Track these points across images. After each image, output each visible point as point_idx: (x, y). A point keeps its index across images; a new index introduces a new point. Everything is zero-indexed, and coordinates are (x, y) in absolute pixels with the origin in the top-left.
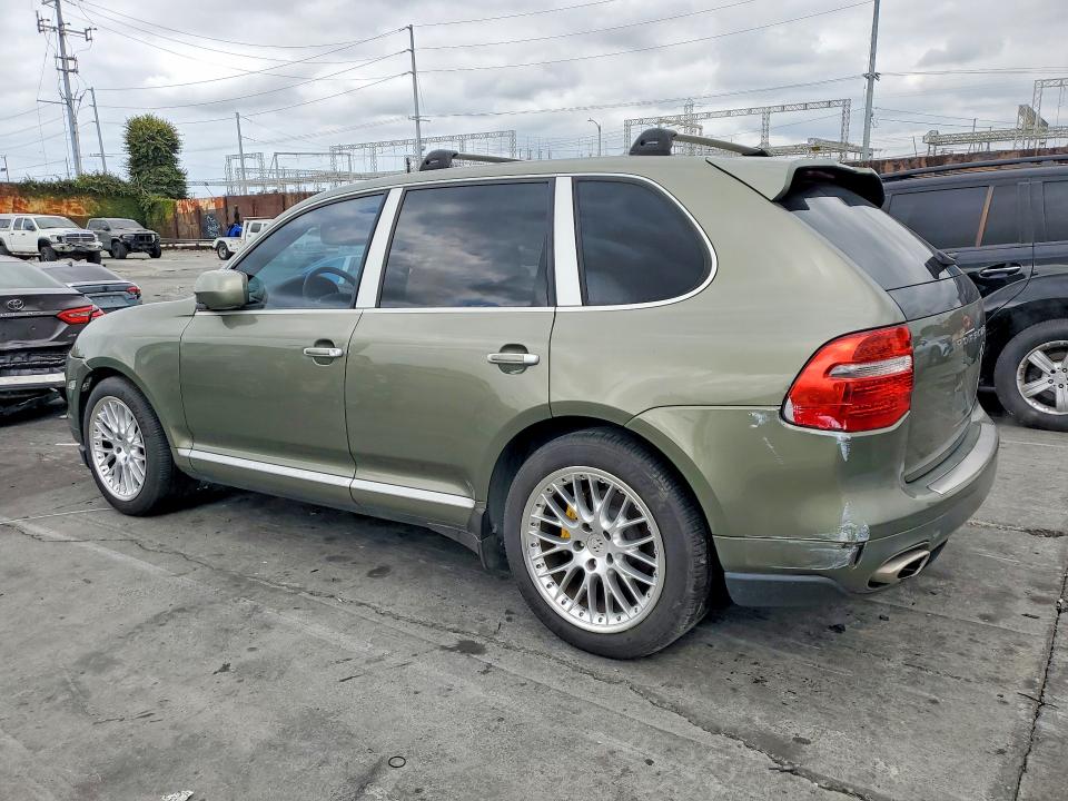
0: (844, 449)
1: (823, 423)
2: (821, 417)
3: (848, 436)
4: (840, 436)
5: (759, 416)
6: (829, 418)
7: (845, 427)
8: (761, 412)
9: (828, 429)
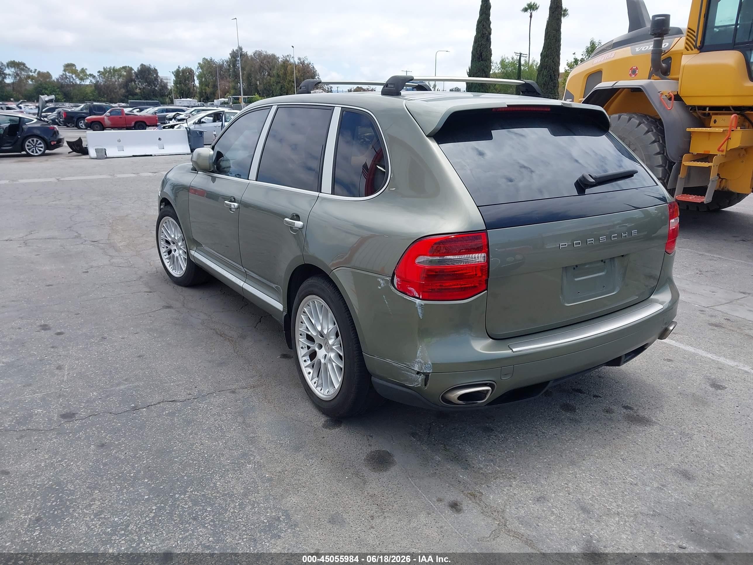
0: (420, 311)
1: (410, 292)
2: (409, 288)
3: (423, 302)
4: (418, 301)
5: (381, 282)
6: (412, 289)
7: (421, 297)
8: (383, 280)
9: (413, 297)
